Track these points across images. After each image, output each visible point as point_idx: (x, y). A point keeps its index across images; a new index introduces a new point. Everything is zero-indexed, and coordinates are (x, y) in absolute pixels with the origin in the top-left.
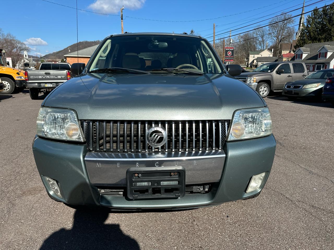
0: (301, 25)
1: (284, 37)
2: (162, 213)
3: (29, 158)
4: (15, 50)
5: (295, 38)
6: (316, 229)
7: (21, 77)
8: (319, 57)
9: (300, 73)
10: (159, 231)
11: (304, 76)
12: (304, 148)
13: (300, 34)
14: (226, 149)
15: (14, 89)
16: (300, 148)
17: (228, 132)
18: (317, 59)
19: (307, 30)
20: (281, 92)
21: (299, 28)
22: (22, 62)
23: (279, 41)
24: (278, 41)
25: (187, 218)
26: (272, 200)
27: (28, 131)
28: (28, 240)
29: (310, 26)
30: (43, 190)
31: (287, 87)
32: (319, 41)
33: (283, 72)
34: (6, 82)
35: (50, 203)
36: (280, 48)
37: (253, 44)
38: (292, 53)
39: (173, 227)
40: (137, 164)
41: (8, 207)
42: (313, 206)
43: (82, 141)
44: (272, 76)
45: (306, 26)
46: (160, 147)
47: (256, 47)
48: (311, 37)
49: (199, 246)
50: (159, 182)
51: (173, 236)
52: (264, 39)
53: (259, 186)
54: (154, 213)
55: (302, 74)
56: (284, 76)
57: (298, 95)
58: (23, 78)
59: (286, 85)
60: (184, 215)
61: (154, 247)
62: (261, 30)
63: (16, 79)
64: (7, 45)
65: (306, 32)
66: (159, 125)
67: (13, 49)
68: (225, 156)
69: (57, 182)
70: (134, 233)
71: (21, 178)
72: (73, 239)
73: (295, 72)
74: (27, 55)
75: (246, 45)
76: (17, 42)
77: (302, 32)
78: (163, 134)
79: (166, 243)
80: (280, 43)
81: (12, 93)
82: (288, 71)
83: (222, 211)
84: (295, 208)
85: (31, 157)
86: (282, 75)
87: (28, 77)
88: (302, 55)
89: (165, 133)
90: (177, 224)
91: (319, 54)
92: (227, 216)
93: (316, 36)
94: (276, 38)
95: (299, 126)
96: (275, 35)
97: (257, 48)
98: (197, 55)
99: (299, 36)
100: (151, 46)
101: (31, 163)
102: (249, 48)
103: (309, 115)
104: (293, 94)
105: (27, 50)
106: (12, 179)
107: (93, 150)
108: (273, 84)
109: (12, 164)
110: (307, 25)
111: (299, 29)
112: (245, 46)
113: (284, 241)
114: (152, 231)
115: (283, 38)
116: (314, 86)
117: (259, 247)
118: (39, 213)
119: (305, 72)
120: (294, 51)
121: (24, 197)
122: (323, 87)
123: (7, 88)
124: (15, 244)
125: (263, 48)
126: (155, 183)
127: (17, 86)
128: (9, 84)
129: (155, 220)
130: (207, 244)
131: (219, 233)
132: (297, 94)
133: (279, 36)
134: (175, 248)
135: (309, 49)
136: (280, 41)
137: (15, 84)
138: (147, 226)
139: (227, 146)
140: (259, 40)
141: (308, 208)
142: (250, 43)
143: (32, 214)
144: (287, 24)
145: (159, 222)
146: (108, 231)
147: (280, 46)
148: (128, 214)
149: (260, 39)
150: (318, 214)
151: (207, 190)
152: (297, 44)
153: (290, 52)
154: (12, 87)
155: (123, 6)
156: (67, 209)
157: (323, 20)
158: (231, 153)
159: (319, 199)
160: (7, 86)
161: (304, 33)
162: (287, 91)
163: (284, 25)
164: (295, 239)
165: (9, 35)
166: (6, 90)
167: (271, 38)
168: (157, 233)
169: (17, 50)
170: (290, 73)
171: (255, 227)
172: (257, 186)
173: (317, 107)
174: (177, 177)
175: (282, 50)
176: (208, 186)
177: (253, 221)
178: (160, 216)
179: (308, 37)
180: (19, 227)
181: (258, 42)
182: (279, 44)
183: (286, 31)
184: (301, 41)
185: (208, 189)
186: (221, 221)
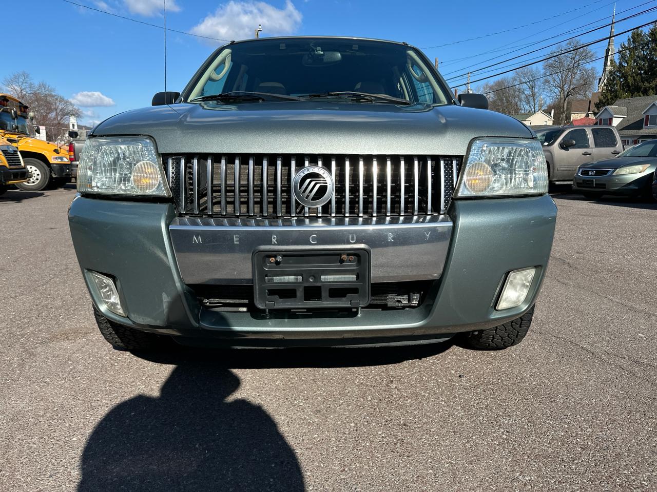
0: (609, 63)
1: (575, 86)
2: (327, 369)
3: (69, 285)
4: (53, 115)
5: (597, 88)
6: (645, 398)
7: (61, 158)
8: (646, 125)
9: (607, 147)
10: (319, 398)
11: (615, 153)
12: (618, 272)
13: (607, 80)
14: (454, 214)
15: (48, 180)
16: (610, 271)
17: (459, 180)
18: (642, 128)
19: (620, 71)
20: (571, 185)
21: (604, 69)
22: (66, 138)
23: (564, 96)
24: (562, 95)
25: (378, 378)
26: (553, 352)
27: (69, 245)
28: (56, 409)
29: (626, 65)
30: (91, 332)
31: (581, 174)
32: (645, 92)
33: (573, 146)
34: (34, 168)
35: (105, 353)
36: (567, 108)
37: (514, 102)
38: (592, 116)
39: (349, 392)
40: (274, 238)
41: (20, 358)
42: (637, 362)
43: (165, 195)
44: (551, 153)
45: (618, 64)
46: (320, 207)
47: (520, 107)
48: (628, 86)
49: (402, 422)
50: (316, 275)
51: (348, 406)
52: (536, 90)
53: (523, 298)
54: (310, 369)
55: (612, 149)
56: (575, 154)
57: (605, 188)
58: (66, 161)
59: (579, 170)
60: (371, 372)
61: (309, 422)
62: (529, 74)
63: (52, 161)
64: (39, 106)
65: (618, 76)
66: (317, 164)
67: (49, 113)
68: (452, 225)
69: (114, 278)
70: (268, 400)
71: (50, 315)
72: (145, 408)
73: (597, 145)
74: (76, 124)
75: (500, 104)
76: (57, 99)
77: (611, 76)
78: (325, 181)
79: (334, 417)
80: (567, 99)
81: (44, 189)
82: (583, 143)
83: (449, 368)
84: (600, 364)
85: (73, 282)
86: (571, 151)
87: (75, 155)
88: (611, 120)
89: (330, 179)
90: (358, 386)
91: (645, 117)
92: (460, 376)
93: (640, 84)
94: (559, 88)
95: (606, 238)
96: (556, 83)
97: (521, 109)
98: (401, 86)
99: (605, 85)
100: (310, 60)
101: (71, 292)
102: (506, 108)
103: (628, 222)
104: (594, 186)
105: (77, 113)
106: (33, 316)
107: (186, 214)
108: (554, 169)
109: (34, 294)
110: (620, 64)
111: (604, 71)
112: (498, 106)
113: (578, 416)
114: (306, 397)
115: (573, 89)
116: (635, 169)
117: (524, 425)
118: (80, 367)
119: (617, 146)
120: (595, 114)
121: (54, 343)
122: (653, 173)
123: (35, 179)
124: (30, 416)
125: (534, 108)
126: (310, 276)
127: (54, 176)
128: (38, 172)
129: (313, 380)
130: (416, 420)
131: (444, 403)
132: (603, 186)
133: (565, 86)
134: (351, 425)
135: (624, 109)
136: (568, 95)
137: (51, 172)
138: (297, 389)
139: (457, 207)
140: (526, 92)
141: (626, 364)
142: (506, 99)
143: (67, 370)
144: (580, 62)
145: (320, 383)
146: (216, 396)
147: (567, 106)
148: (259, 370)
149: (528, 92)
150: (647, 375)
151: (415, 303)
152: (600, 100)
153: (587, 116)
154: (44, 178)
155: (260, 25)
156: (138, 362)
157: (651, 52)
158: (464, 220)
159: (650, 350)
160: (36, 175)
161: (614, 78)
162: (582, 182)
163: (574, 63)
164: (600, 414)
165: (42, 85)
166: (34, 182)
167: (549, 89)
168: (316, 400)
169: (57, 114)
170: (588, 147)
171: (518, 394)
172: (519, 296)
173: (644, 210)
174: (353, 265)
175: (570, 111)
176: (418, 295)
177: (513, 384)
178: (323, 373)
179: (622, 86)
180: (39, 389)
181: (523, 96)
182: (565, 100)
183: (577, 77)
184: (608, 94)
185: (419, 301)
186: (446, 384)
